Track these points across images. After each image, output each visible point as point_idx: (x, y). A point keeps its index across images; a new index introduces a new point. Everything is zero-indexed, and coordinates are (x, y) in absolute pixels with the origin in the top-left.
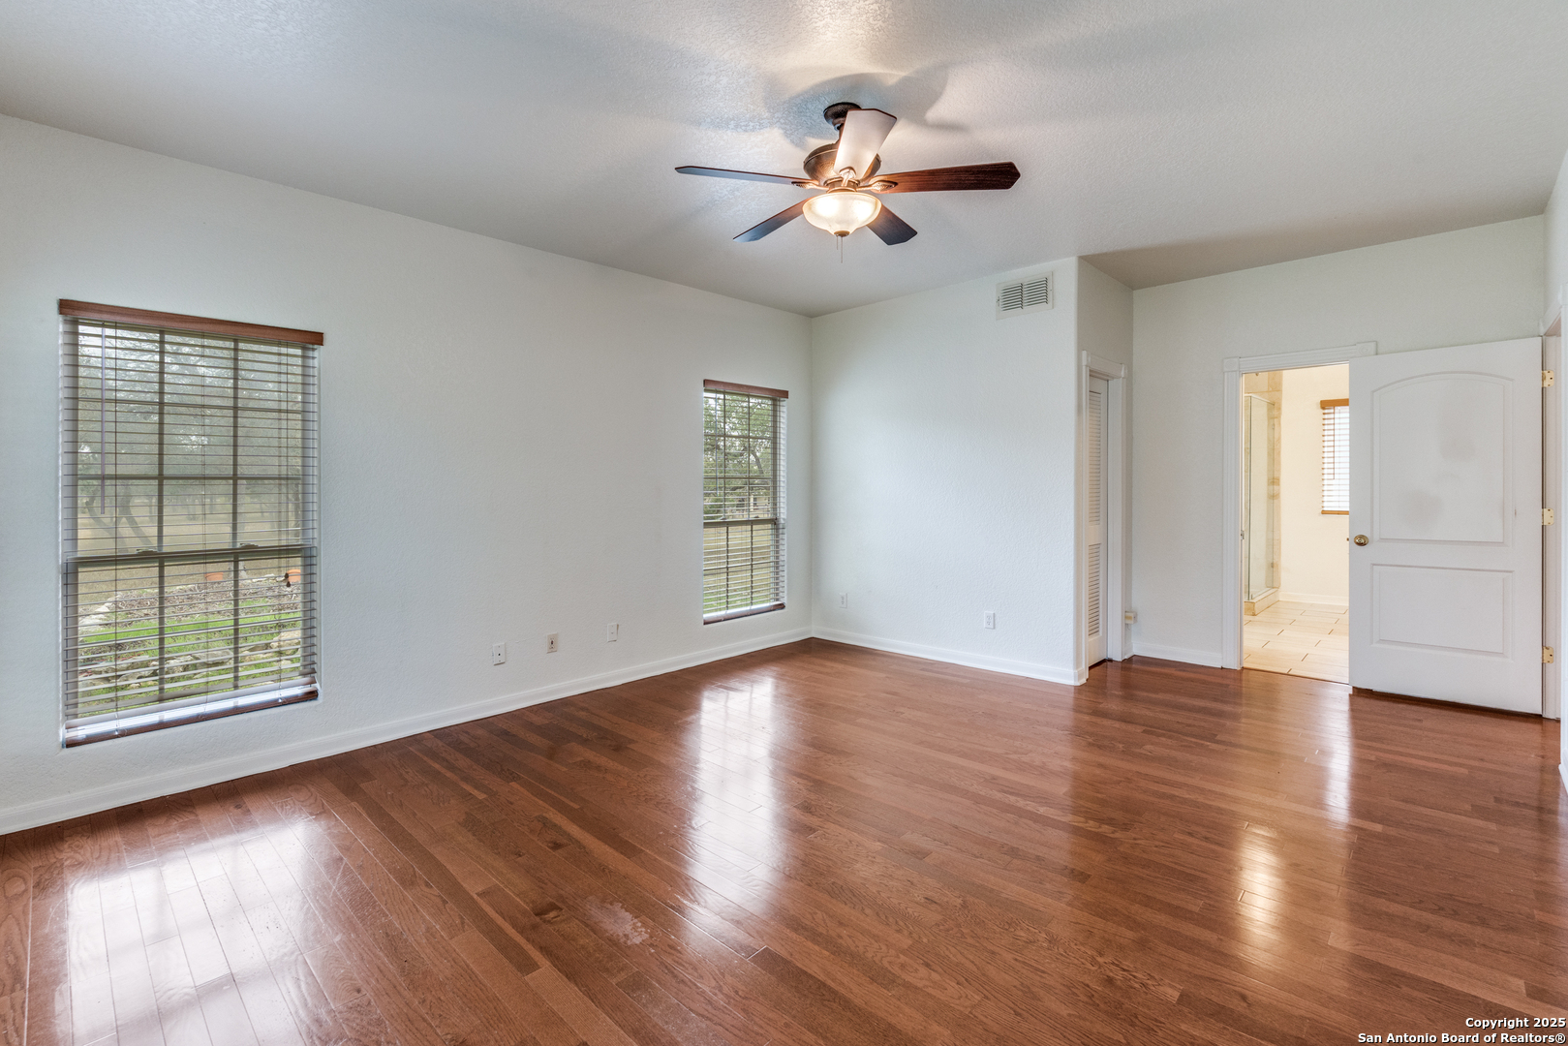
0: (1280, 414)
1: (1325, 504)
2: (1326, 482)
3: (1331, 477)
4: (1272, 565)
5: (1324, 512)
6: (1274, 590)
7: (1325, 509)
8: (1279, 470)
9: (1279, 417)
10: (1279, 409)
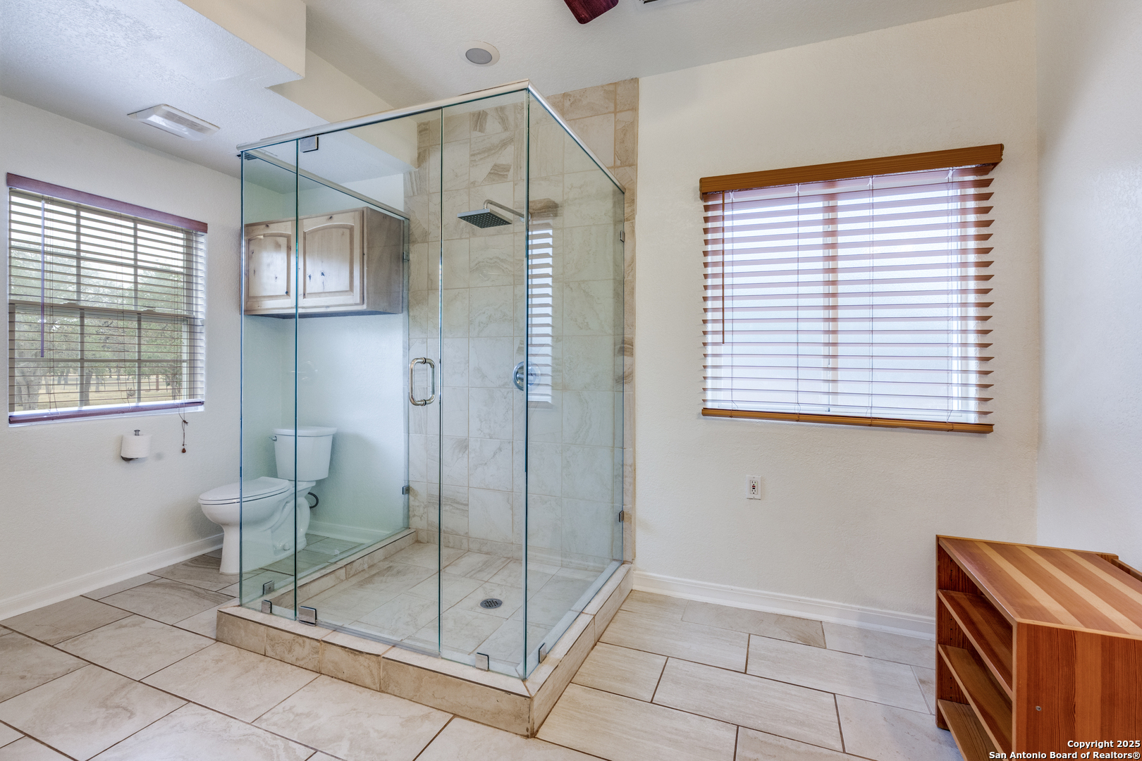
0: (633, 212)
1: (709, 395)
2: (710, 350)
3: (719, 338)
4: (621, 517)
5: (707, 412)
6: (626, 566)
7: (709, 405)
8: (633, 325)
9: (632, 218)
10: (633, 201)
